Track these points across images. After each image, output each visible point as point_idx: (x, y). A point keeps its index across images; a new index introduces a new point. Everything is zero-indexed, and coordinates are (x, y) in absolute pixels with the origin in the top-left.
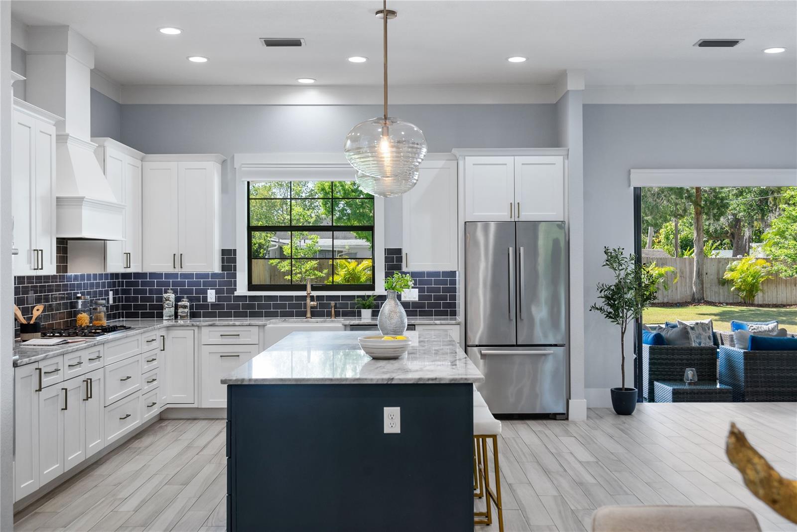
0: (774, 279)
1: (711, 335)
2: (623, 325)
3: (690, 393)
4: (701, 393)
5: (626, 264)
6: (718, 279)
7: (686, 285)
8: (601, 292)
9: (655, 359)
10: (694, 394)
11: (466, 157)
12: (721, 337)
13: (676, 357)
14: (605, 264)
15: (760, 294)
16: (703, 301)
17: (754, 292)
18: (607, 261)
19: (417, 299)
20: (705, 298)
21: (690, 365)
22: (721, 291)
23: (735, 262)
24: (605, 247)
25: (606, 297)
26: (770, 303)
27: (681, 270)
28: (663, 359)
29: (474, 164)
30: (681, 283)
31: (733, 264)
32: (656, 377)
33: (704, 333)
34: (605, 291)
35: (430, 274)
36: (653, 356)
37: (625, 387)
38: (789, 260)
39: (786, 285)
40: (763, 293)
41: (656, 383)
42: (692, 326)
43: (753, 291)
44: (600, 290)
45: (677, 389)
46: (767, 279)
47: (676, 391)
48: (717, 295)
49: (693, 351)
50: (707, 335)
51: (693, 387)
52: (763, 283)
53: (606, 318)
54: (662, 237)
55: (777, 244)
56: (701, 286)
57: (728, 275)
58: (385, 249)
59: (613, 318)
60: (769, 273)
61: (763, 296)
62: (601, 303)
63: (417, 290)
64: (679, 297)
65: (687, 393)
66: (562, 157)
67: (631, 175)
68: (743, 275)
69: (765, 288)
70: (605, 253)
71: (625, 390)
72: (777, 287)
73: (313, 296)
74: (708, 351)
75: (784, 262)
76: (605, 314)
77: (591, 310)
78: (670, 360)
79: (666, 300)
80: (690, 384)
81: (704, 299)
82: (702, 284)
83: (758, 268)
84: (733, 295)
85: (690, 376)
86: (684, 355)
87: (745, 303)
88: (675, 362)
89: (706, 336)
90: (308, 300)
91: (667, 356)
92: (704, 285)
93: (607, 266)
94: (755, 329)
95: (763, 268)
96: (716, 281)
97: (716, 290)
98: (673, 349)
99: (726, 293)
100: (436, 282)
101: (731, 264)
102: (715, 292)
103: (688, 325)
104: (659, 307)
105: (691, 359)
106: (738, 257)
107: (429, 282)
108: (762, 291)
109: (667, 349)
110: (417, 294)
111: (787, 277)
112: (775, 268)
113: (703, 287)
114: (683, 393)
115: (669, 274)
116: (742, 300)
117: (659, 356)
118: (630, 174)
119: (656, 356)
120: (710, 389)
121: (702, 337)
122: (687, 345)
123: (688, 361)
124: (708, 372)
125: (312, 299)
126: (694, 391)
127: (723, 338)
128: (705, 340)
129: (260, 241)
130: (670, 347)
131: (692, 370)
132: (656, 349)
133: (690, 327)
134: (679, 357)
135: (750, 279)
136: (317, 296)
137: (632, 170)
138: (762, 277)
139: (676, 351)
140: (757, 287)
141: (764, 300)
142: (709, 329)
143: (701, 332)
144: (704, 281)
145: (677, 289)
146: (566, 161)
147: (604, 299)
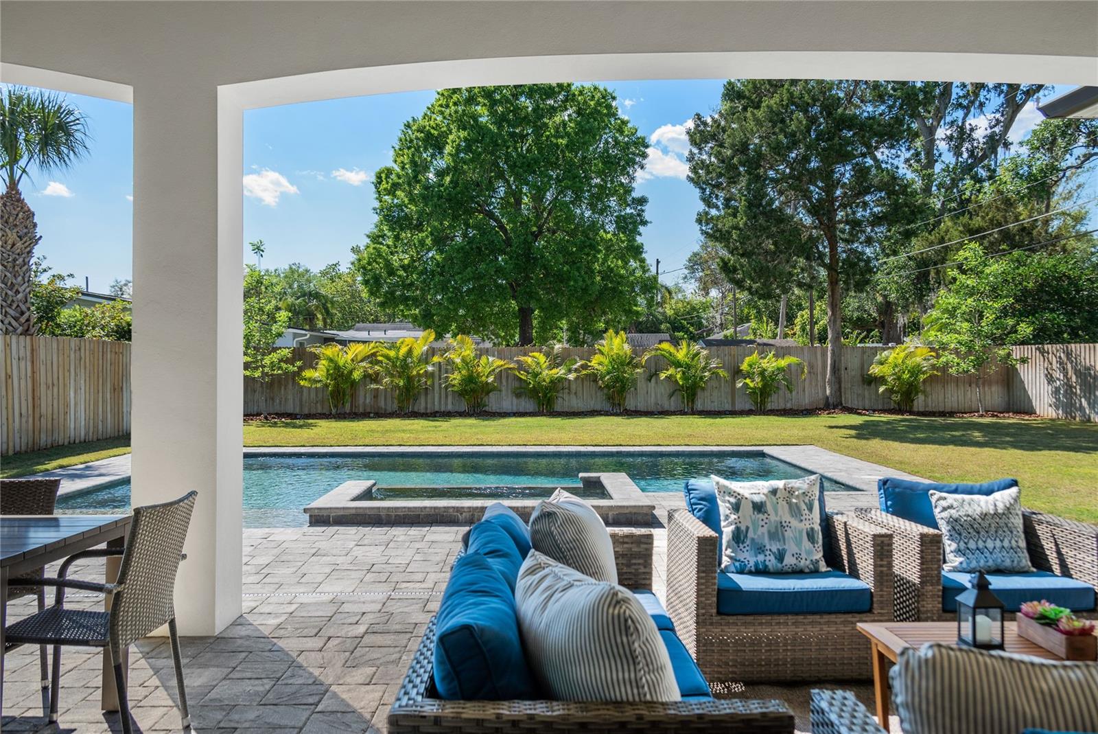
0: (941, 376)
1: (817, 527)
6: (862, 376)
7: (817, 385)
12: (847, 534)
15: (921, 397)
16: (840, 407)
17: (913, 395)
20: (843, 402)
22: (866, 393)
23: (885, 352)
26: (934, 410)
27: (809, 363)
30: (811, 381)
31: (883, 355)
33: (794, 523)
38: (963, 349)
39: (957, 386)
40: (925, 396)
42: (757, 499)
43: (910, 394)
46: (930, 376)
48: (860, 399)
50: (805, 526)
52: (924, 381)
54: (797, 328)
55: (945, 325)
56: (837, 386)
57: (875, 370)
60: (933, 367)
61: (925, 400)
64: (807, 401)
68: (897, 370)
69: (928, 389)
72: (944, 387)
75: (957, 352)
79: (789, 406)
81: (842, 404)
82: (840, 383)
83: (918, 359)
84: (883, 398)
87: (900, 410)
89: (801, 532)
92: (843, 385)
94: (950, 507)
95: (925, 359)
96: (860, 379)
97: (860, 392)
99: (873, 397)
101: (881, 355)
102: (858, 395)
103: (747, 495)
104: (778, 415)
106: (890, 345)
108: (924, 392)
111: (960, 373)
112: (943, 359)
113: (840, 387)
115: (793, 369)
116: (896, 406)
121: (789, 534)
127: (853, 540)
128: (798, 543)
133: (753, 502)
135: (906, 376)
138: (924, 373)
140: (916, 387)
141: (926, 405)
142: (810, 509)
143: (786, 517)
144: (843, 379)
145: (804, 390)
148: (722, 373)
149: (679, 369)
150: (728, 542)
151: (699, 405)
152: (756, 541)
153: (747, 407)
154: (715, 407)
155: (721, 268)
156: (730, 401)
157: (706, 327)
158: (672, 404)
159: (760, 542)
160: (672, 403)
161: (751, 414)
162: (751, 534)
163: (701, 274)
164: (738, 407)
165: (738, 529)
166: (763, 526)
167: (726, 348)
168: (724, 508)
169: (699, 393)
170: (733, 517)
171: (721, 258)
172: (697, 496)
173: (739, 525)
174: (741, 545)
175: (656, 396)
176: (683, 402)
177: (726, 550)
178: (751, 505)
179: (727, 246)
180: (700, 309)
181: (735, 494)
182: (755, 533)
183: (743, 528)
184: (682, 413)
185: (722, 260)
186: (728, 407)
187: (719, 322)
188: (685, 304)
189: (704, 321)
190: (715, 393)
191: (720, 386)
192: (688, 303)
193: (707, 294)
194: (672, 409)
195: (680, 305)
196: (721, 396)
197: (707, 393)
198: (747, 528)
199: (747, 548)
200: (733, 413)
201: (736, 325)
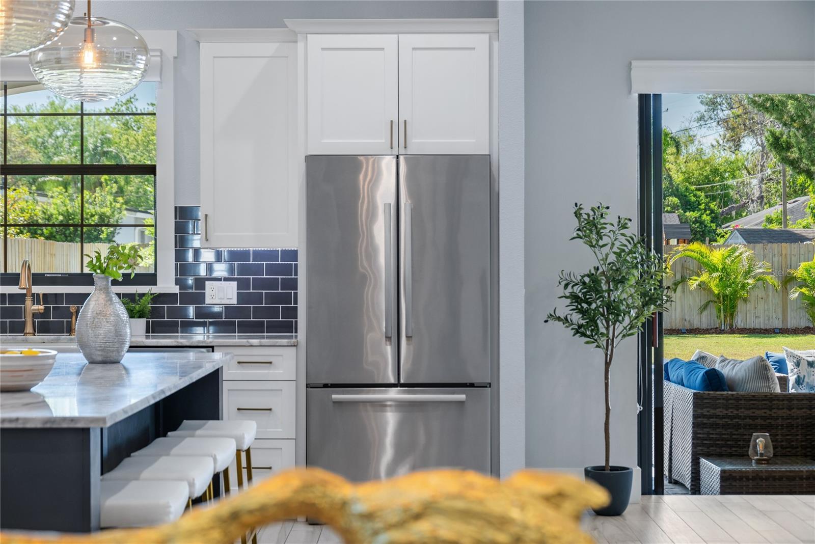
2: (607, 350)
3: (754, 479)
4: (774, 479)
5: (612, 236)
8: (566, 286)
9: (704, 416)
10: (762, 479)
11: (308, 35)
13: (743, 412)
14: (575, 235)
18: (579, 230)
19: (234, 301)
21: (763, 428)
24: (576, 205)
25: (574, 297)
28: (717, 417)
29: (323, 49)
32: (706, 450)
34: (573, 287)
35: (259, 255)
36: (700, 411)
37: (611, 464)
41: (703, 461)
44: (563, 284)
45: (730, 471)
47: (727, 474)
49: (774, 402)
51: (763, 467)
53: (574, 335)
58: (176, 208)
59: (588, 337)
62: (564, 308)
63: (235, 283)
65: (748, 479)
66: (487, 36)
67: (632, 72)
70: (576, 216)
71: (611, 470)
73: (38, 295)
74: (804, 402)
76: (572, 329)
77: (546, 321)
78: (732, 418)
80: (759, 462)
85: (760, 449)
86: (759, 409)
88: (740, 422)
90: (29, 301)
91: (725, 412)
93: (579, 239)
98: (738, 399)
100: (272, 270)
103: (804, 357)
105: (771, 417)
107: (258, 270)
109: (727, 399)
110: (235, 291)
114: (741, 479)
117: (712, 411)
118: (630, 69)
119: (705, 412)
120: (791, 472)
122: (766, 390)
123: (765, 421)
124: (803, 441)
125: (36, 298)
126: (761, 474)
129: (102, 210)
130: (732, 395)
131: (764, 437)
132: (706, 399)
133: (808, 361)
134: (749, 413)
136: (45, 295)
137: (634, 63)
139: (743, 402)
146: (496, 44)
147: (569, 301)
148: (771, 279)
149: (715, 275)
150: (793, 385)
151: (739, 322)
152: (810, 383)
153: (803, 324)
154: (760, 324)
155: (771, 145)
156: (780, 316)
157: (736, 202)
158: (704, 321)
159: (812, 384)
160: (704, 319)
161: (808, 333)
162: (806, 380)
163: (726, 112)
164: (791, 324)
165: (799, 377)
166: (813, 375)
167: (775, 246)
168: (790, 365)
169: (740, 305)
170: (796, 370)
171: (771, 132)
172: (773, 360)
173: (799, 374)
174: (800, 386)
175: (682, 310)
176: (719, 317)
177: (792, 389)
178: (806, 363)
179: (780, 119)
180: (725, 171)
181: (797, 357)
182: (809, 379)
183: (802, 376)
184: (718, 331)
185: (773, 134)
186: (778, 324)
187: (757, 194)
188: (702, 164)
189: (732, 193)
190: (761, 306)
191: (768, 296)
192: (707, 163)
193: (738, 146)
194: (704, 326)
195: (693, 165)
196: (768, 309)
197: (750, 306)
198: (804, 376)
199: (804, 388)
200: (784, 331)
201: (786, 197)
